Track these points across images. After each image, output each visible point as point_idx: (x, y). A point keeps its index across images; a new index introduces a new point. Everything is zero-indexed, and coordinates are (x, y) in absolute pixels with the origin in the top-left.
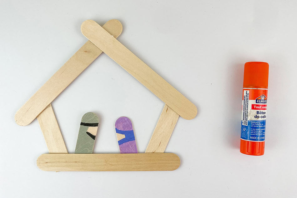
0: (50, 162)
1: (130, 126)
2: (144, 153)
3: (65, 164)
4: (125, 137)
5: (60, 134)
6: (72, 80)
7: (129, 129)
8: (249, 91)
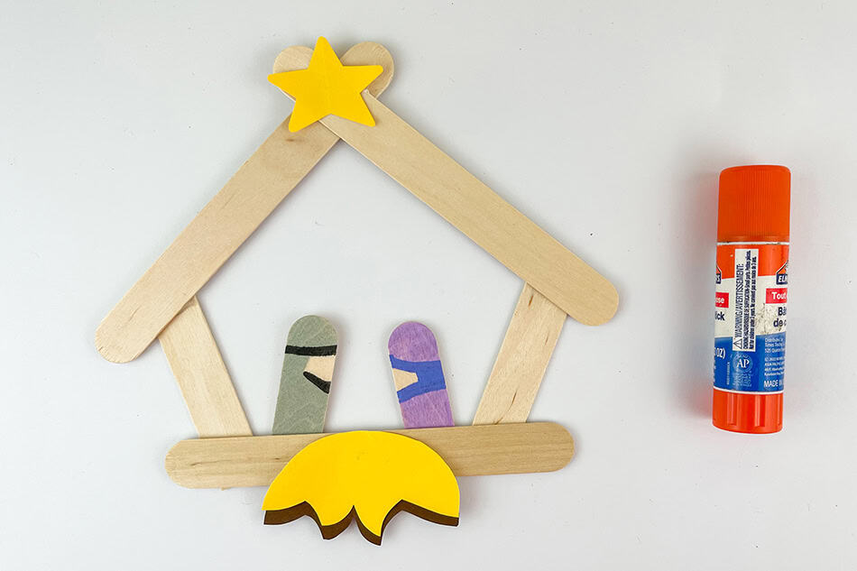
0: (201, 463)
1: (432, 349)
2: (470, 425)
3: (247, 466)
4: (416, 380)
5: (229, 381)
6: (254, 226)
7: (428, 356)
8: (757, 250)
